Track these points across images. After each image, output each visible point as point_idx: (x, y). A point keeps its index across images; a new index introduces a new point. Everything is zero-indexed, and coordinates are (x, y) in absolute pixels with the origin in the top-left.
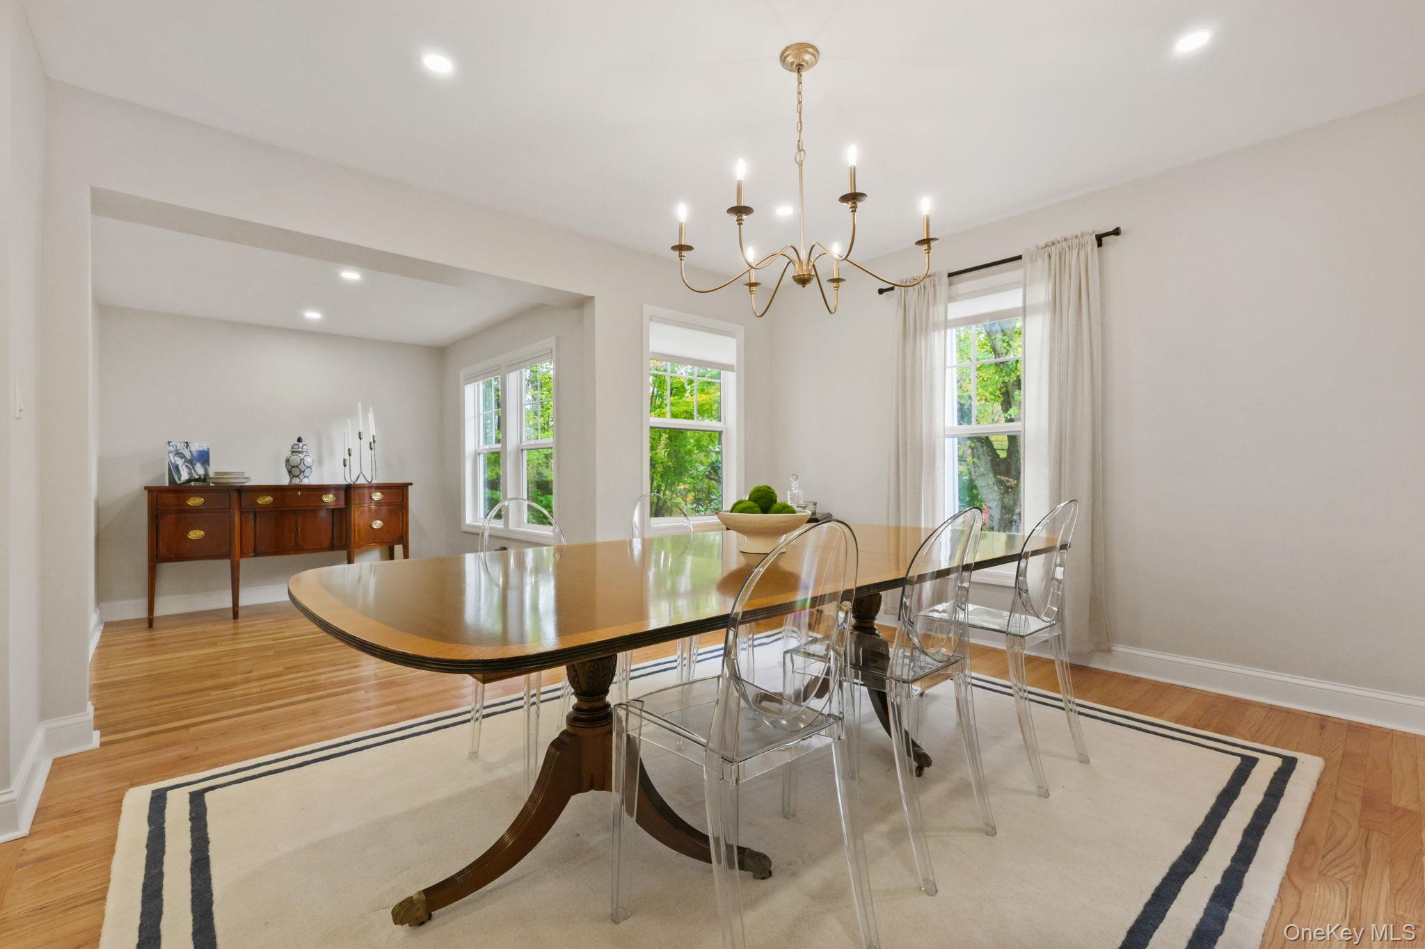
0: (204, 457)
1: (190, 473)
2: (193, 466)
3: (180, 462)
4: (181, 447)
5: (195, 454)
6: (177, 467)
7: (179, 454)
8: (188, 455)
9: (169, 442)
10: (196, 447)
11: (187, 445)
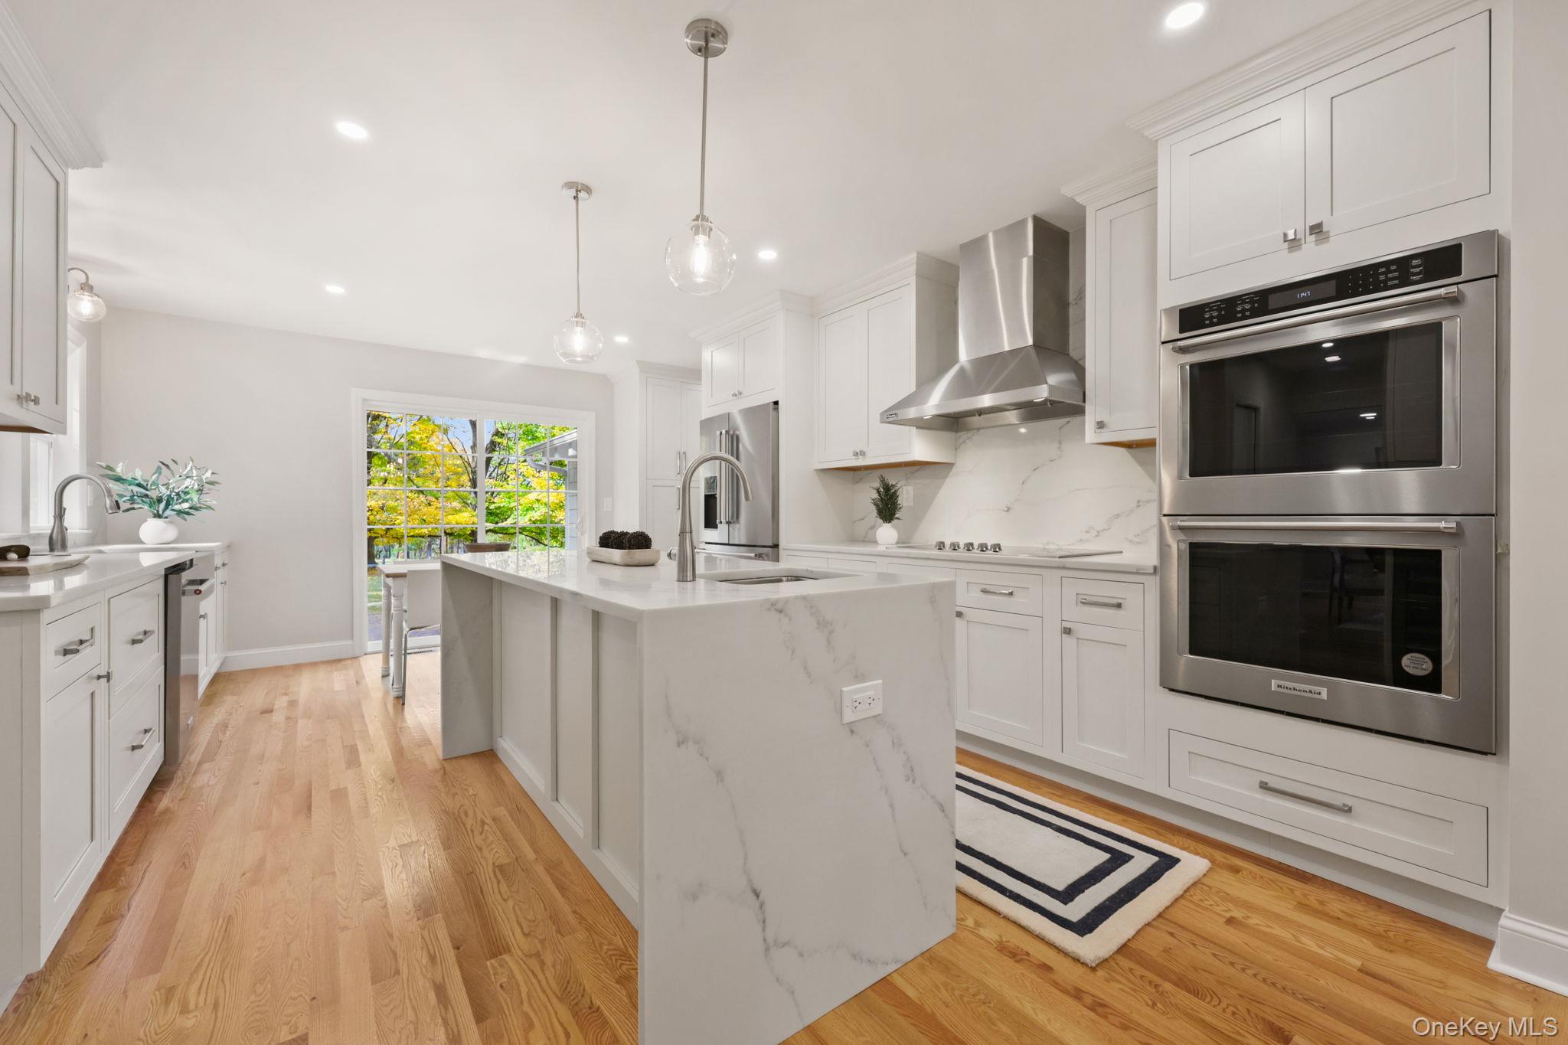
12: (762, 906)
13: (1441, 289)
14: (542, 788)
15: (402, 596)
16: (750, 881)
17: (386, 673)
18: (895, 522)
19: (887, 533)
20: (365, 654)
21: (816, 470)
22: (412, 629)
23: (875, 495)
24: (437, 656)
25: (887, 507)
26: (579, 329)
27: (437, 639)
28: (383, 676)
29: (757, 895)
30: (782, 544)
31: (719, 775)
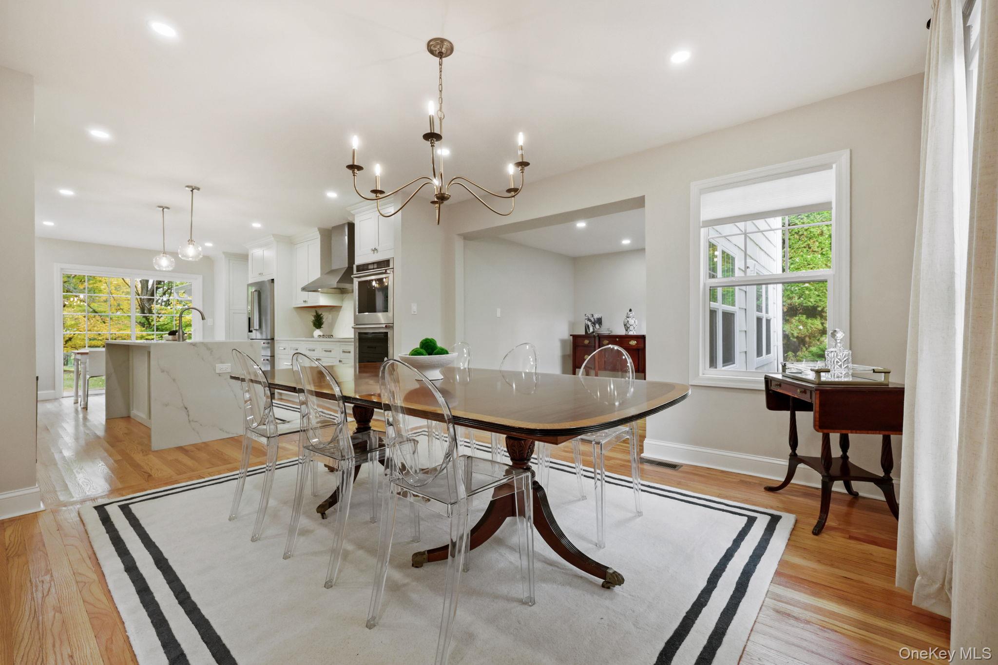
0: (599, 321)
1: (594, 329)
2: (595, 325)
3: (589, 323)
4: (590, 317)
5: (596, 319)
6: (588, 326)
7: (589, 320)
8: (593, 320)
9: (585, 315)
10: (596, 316)
11: (593, 316)
12: (188, 411)
13: (383, 270)
14: (145, 418)
15: (86, 363)
16: (184, 405)
17: (76, 402)
18: (322, 329)
19: (317, 332)
20: (62, 398)
21: (294, 308)
22: (91, 377)
23: (313, 319)
24: (104, 396)
25: (318, 323)
26: (164, 258)
27: (104, 391)
28: (75, 403)
29: (186, 409)
30: (276, 338)
31: (174, 380)
